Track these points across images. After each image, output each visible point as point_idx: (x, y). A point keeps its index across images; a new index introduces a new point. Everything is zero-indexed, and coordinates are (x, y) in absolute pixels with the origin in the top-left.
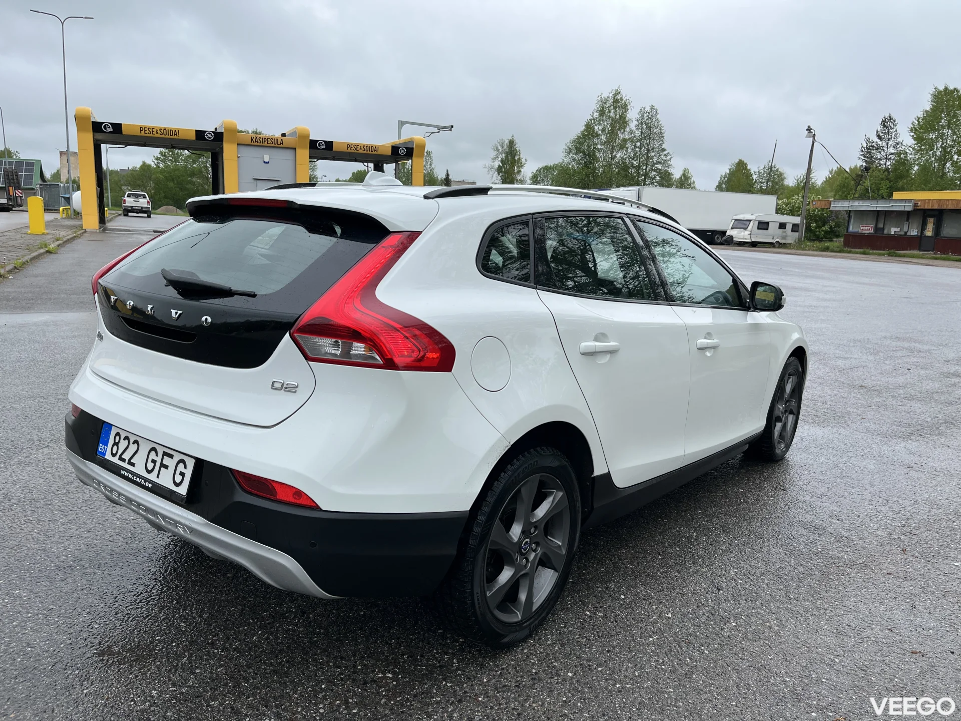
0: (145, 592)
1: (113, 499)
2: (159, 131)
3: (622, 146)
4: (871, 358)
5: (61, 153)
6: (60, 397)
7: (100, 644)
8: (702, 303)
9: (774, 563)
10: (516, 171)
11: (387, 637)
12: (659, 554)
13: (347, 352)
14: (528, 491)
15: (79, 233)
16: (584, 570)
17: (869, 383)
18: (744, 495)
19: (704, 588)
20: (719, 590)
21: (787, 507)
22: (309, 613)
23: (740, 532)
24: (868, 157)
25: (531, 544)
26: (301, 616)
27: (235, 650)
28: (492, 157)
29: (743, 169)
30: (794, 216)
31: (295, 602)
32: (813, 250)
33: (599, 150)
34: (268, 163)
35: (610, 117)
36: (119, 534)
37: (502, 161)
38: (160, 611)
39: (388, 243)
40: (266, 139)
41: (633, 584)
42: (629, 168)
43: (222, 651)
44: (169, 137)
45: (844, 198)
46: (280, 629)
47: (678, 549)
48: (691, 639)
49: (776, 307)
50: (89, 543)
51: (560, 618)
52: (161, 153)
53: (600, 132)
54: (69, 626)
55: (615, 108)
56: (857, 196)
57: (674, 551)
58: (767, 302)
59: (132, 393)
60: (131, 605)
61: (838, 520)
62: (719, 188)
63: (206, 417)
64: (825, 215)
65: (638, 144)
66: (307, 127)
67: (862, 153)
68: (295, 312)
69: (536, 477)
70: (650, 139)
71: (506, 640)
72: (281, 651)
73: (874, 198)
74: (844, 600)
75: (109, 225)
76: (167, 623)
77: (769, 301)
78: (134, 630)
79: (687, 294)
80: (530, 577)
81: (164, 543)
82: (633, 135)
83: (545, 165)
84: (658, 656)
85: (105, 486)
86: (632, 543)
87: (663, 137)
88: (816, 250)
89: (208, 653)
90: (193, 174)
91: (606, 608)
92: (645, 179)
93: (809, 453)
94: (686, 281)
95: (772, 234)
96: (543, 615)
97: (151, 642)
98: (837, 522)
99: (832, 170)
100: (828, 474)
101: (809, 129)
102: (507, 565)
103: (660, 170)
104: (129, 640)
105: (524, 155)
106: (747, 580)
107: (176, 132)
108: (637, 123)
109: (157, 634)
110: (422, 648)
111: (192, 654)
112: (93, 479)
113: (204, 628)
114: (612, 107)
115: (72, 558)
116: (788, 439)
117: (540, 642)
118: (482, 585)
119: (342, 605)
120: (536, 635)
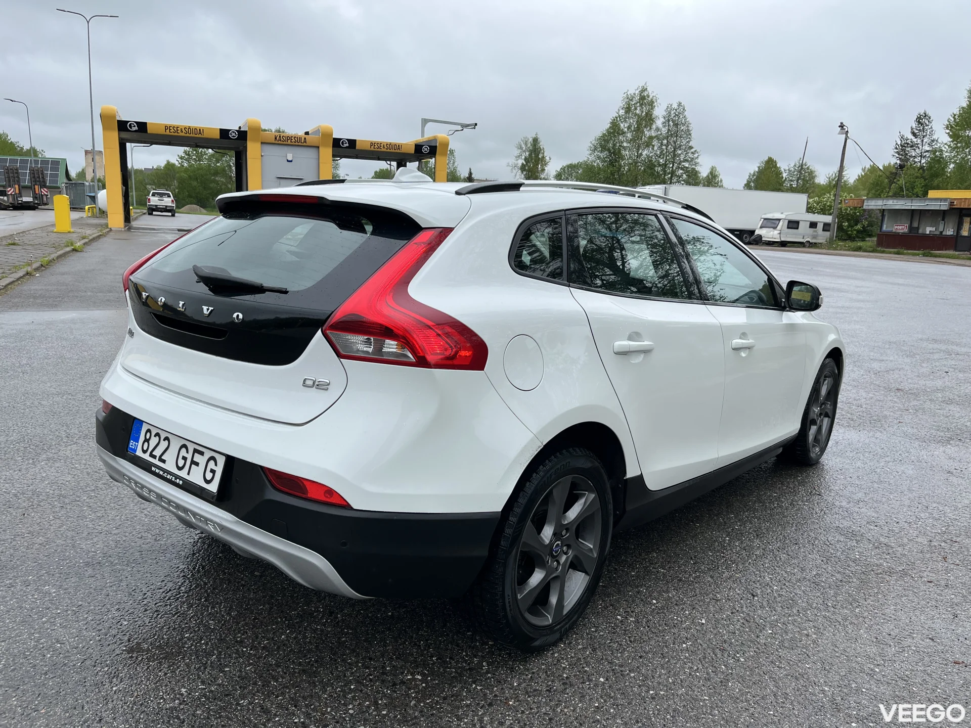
0: (174, 590)
1: (143, 495)
2: (183, 130)
3: (648, 144)
4: (908, 360)
5: (86, 152)
6: (88, 394)
7: (129, 641)
8: (735, 302)
9: (811, 570)
10: (540, 169)
11: (415, 639)
12: (692, 559)
13: (379, 349)
14: (560, 493)
15: (104, 231)
16: (615, 573)
17: (906, 386)
18: (778, 499)
19: (738, 594)
20: (754, 596)
21: (823, 512)
22: (337, 613)
23: (775, 538)
24: (902, 155)
25: (562, 546)
26: (329, 616)
27: (264, 648)
28: (516, 155)
29: (773, 167)
30: (825, 214)
31: (323, 602)
32: (846, 250)
33: (625, 148)
34: (291, 161)
35: (636, 114)
36: (148, 531)
37: (526, 159)
38: (189, 609)
39: (420, 239)
40: (289, 138)
41: (665, 589)
42: (655, 166)
43: (251, 650)
44: (194, 135)
45: (878, 196)
46: (308, 628)
47: (711, 554)
48: (725, 646)
49: (813, 307)
50: (118, 539)
51: (591, 623)
52: (185, 152)
53: (626, 129)
54: (98, 622)
55: (641, 105)
56: (890, 194)
57: (707, 556)
58: (802, 302)
59: (163, 390)
60: (160, 602)
61: (876, 526)
62: (748, 186)
63: (237, 414)
64: (858, 214)
65: (665, 142)
66: (330, 126)
67: (896, 151)
68: (328, 309)
69: (568, 479)
70: (677, 136)
71: (537, 643)
72: (310, 651)
73: (908, 197)
74: (883, 608)
75: (134, 224)
76: (196, 621)
77: (804, 301)
78: (163, 627)
79: (719, 294)
80: (561, 579)
81: (192, 540)
82: (659, 133)
83: (569, 163)
84: (692, 663)
85: (136, 483)
86: (663, 546)
87: (690, 134)
88: (849, 250)
89: (237, 652)
90: (216, 173)
91: (638, 613)
92: (671, 177)
93: (844, 458)
94: (718, 280)
95: (803, 234)
96: (574, 619)
97: (180, 640)
98: (875, 528)
99: (865, 168)
100: (865, 478)
101: (842, 126)
102: (538, 568)
103: (687, 168)
104: (158, 637)
105: (548, 152)
106: (783, 587)
107: (200, 131)
108: (664, 121)
109: (186, 631)
110: (451, 650)
111: (220, 652)
112: (124, 475)
113: (232, 626)
114: (638, 104)
115: (100, 555)
116: (823, 442)
117: (571, 646)
118: (513, 587)
119: (370, 606)
120: (567, 639)
